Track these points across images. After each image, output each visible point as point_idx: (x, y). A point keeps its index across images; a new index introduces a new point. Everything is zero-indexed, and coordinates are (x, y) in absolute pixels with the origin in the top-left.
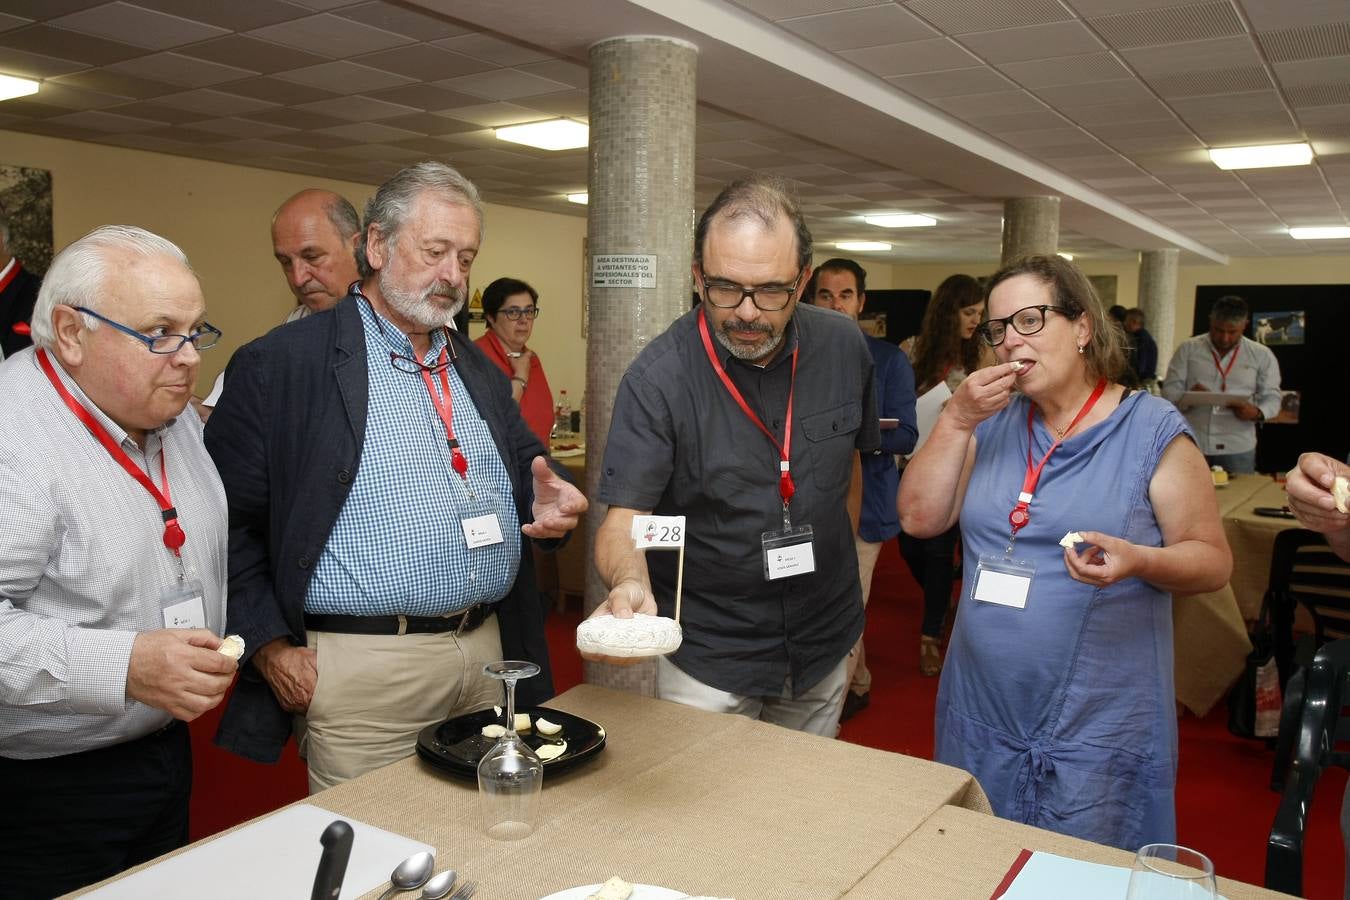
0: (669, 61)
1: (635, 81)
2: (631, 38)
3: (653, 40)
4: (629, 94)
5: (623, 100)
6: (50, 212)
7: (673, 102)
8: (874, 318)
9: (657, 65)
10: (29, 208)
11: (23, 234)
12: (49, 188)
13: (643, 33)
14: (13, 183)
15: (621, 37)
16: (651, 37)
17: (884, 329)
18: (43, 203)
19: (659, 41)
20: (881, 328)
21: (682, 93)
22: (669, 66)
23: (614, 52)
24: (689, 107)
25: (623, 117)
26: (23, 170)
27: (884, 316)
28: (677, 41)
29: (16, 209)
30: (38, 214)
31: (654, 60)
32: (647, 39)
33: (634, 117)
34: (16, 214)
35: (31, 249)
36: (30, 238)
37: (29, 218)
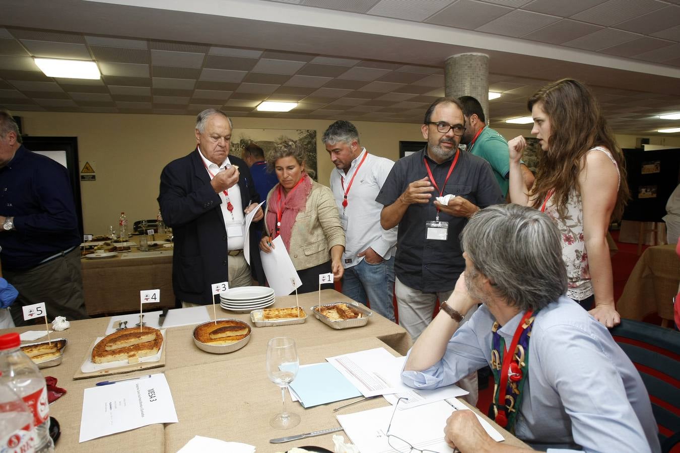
0: (471, 62)
1: (457, 72)
2: (456, 56)
3: (464, 55)
4: (455, 78)
5: (453, 80)
6: (316, 144)
7: (473, 79)
8: (653, 164)
9: (466, 65)
10: (309, 143)
11: (308, 151)
12: (315, 136)
13: (459, 53)
14: (305, 135)
15: (452, 56)
16: (462, 54)
17: (659, 168)
18: (314, 141)
19: (467, 55)
20: (657, 168)
21: (477, 74)
22: (471, 64)
23: (450, 63)
24: (481, 79)
25: (453, 87)
26: (308, 131)
27: (659, 162)
28: (474, 54)
29: (305, 143)
30: (312, 144)
31: (464, 63)
32: (461, 55)
33: (457, 87)
34: (305, 145)
35: (310, 156)
36: (310, 152)
37: (309, 146)
